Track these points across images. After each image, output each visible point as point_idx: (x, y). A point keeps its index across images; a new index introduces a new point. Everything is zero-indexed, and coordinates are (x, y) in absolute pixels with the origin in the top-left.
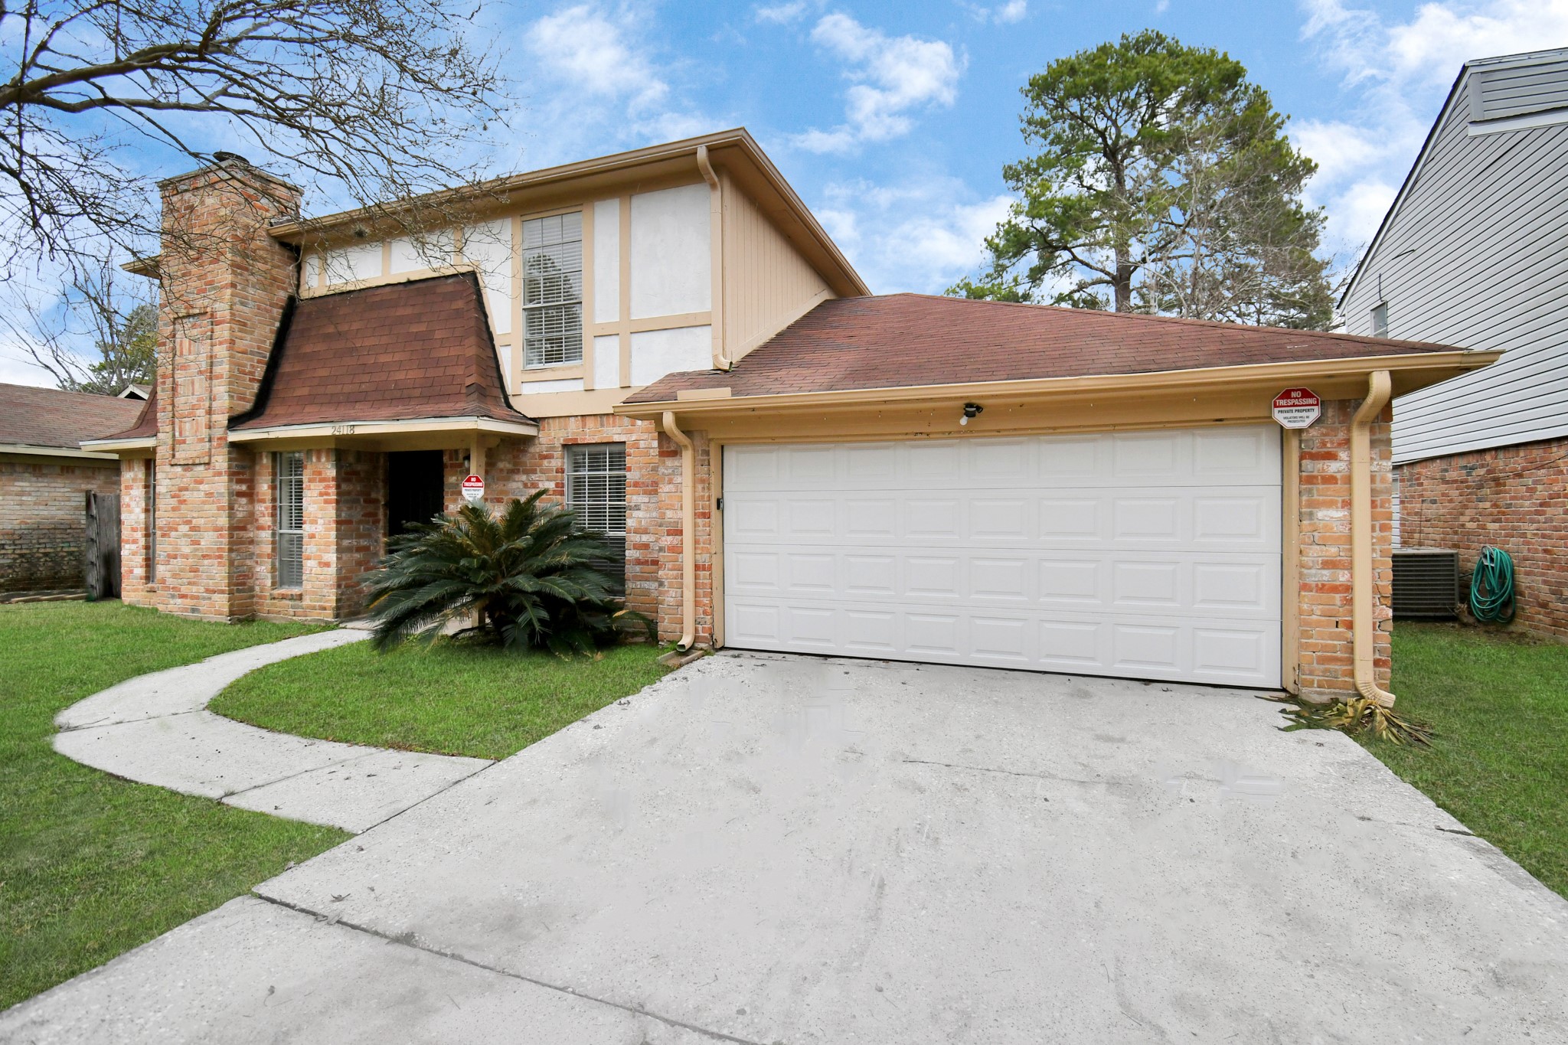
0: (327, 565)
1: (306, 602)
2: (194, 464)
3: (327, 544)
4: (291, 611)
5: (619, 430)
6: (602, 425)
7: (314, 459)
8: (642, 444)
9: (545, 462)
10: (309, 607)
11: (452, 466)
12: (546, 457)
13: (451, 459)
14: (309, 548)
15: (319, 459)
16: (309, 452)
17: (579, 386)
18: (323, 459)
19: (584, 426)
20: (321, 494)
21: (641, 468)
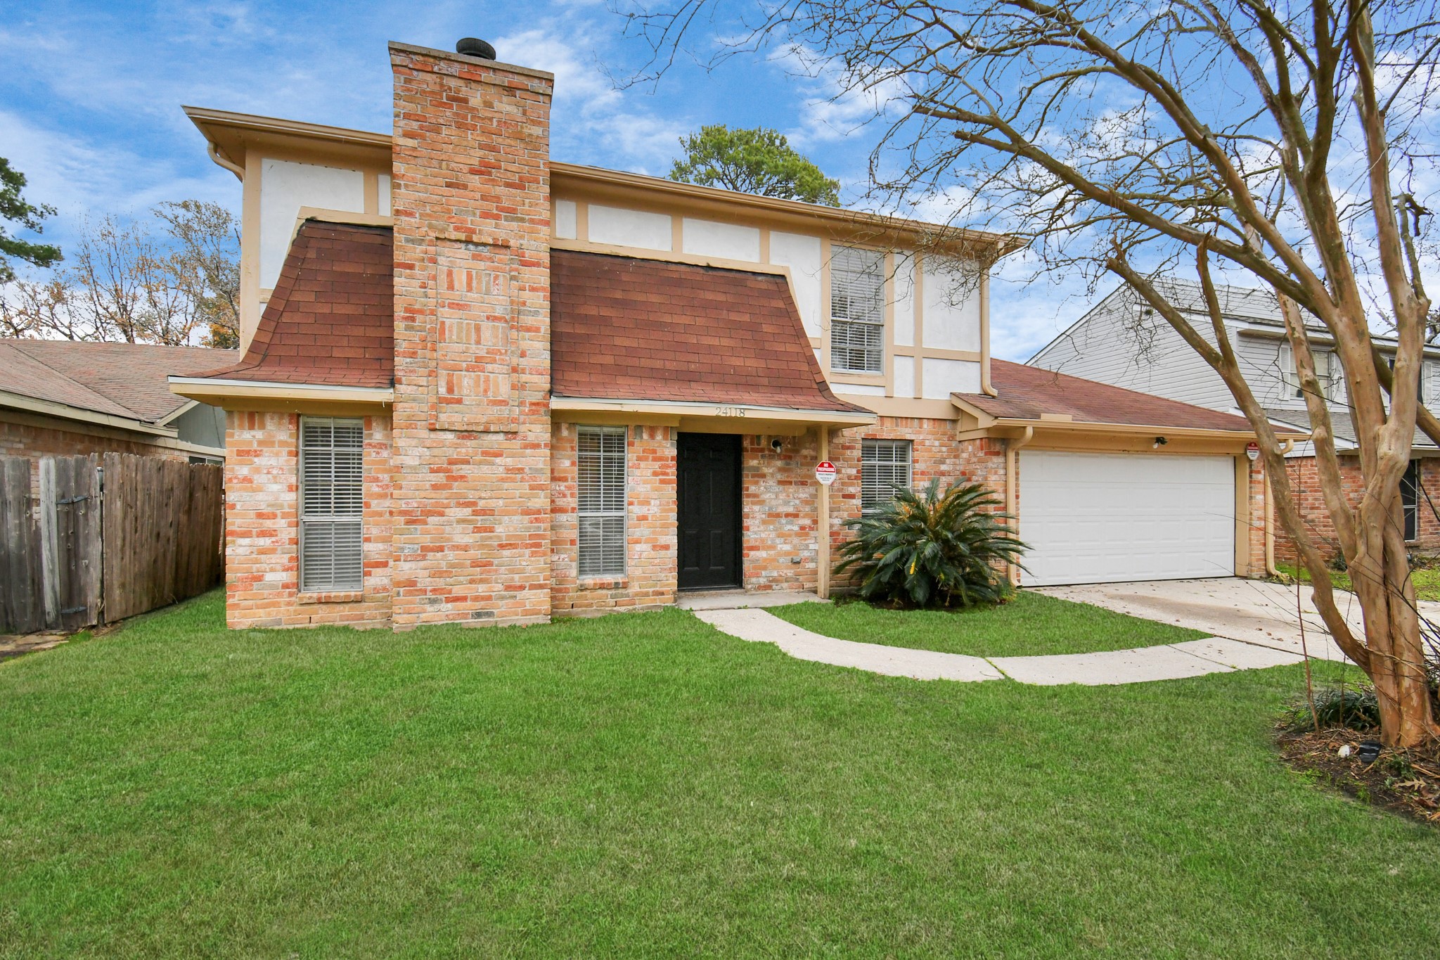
0: (666, 547)
1: (634, 588)
2: (487, 432)
3: (664, 526)
4: (612, 602)
5: (910, 430)
6: (897, 426)
7: (645, 436)
8: (927, 443)
9: (848, 452)
10: (637, 594)
11: (753, 450)
12: (849, 448)
13: (752, 443)
14: (633, 531)
15: (652, 436)
16: (639, 428)
17: (881, 392)
18: (659, 437)
19: (882, 425)
20: (655, 474)
21: (926, 461)
